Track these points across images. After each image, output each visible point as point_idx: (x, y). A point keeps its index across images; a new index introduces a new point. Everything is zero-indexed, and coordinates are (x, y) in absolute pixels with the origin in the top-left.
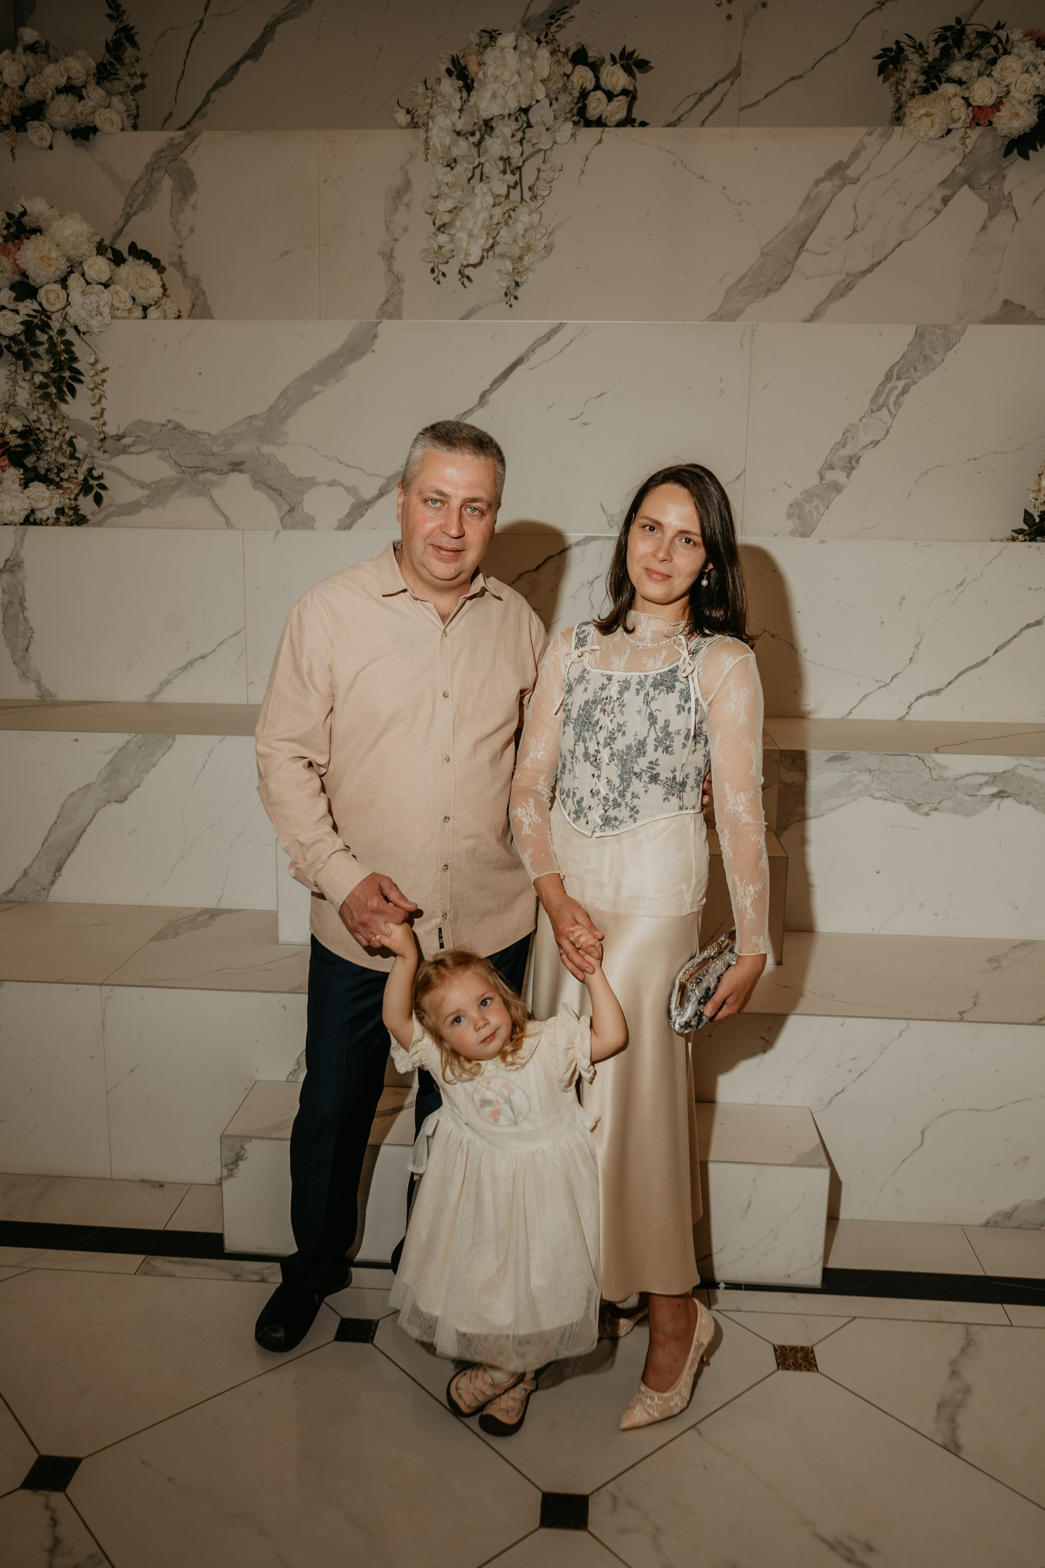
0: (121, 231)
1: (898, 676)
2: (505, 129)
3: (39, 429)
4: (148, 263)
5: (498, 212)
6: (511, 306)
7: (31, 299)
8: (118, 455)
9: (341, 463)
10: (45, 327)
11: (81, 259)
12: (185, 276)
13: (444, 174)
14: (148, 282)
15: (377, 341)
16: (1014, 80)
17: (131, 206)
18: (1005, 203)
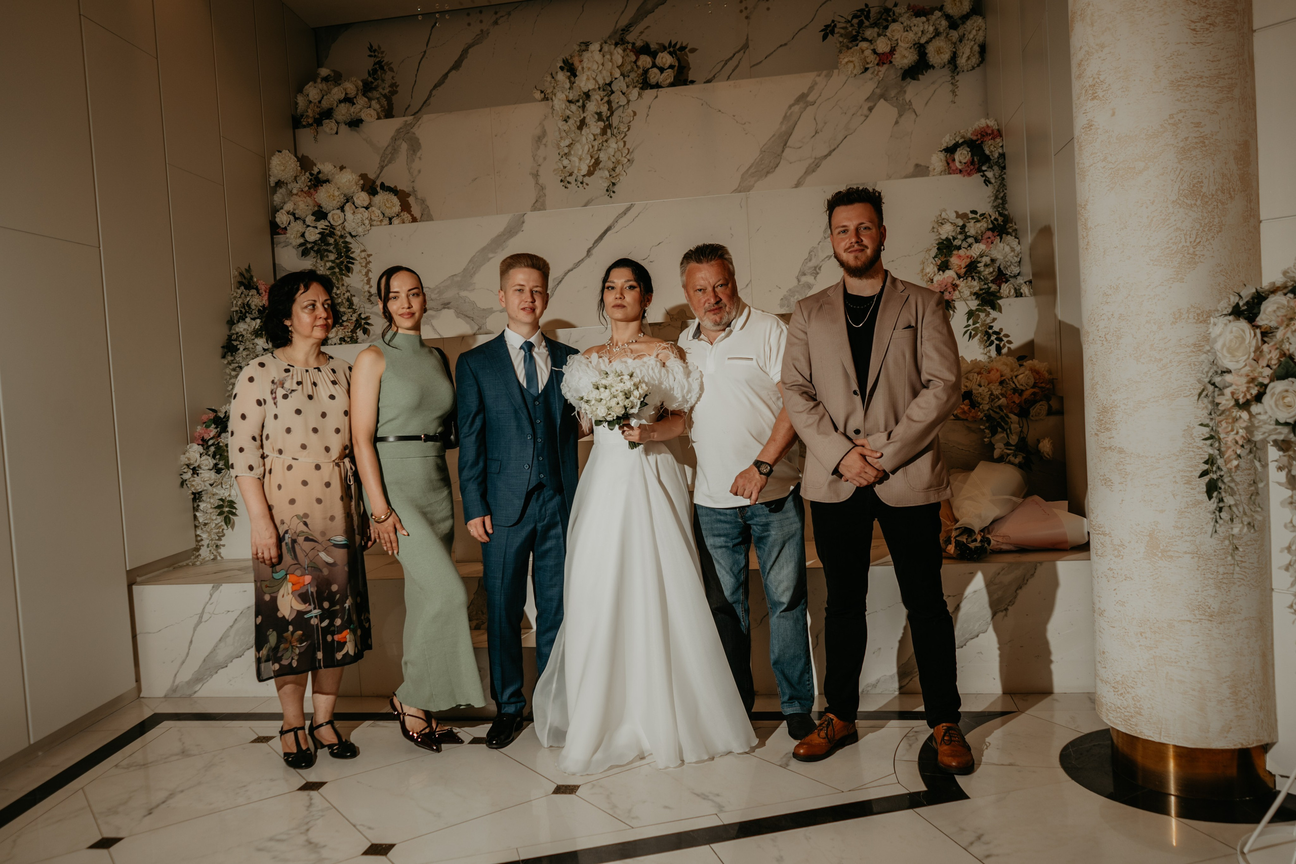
0: (378, 176)
4: (392, 193)
5: (596, 143)
6: (611, 197)
7: (324, 220)
10: (332, 234)
11: (352, 195)
12: (417, 199)
13: (563, 126)
14: (392, 204)
15: (524, 225)
16: (899, 36)
17: (384, 161)
18: (908, 107)
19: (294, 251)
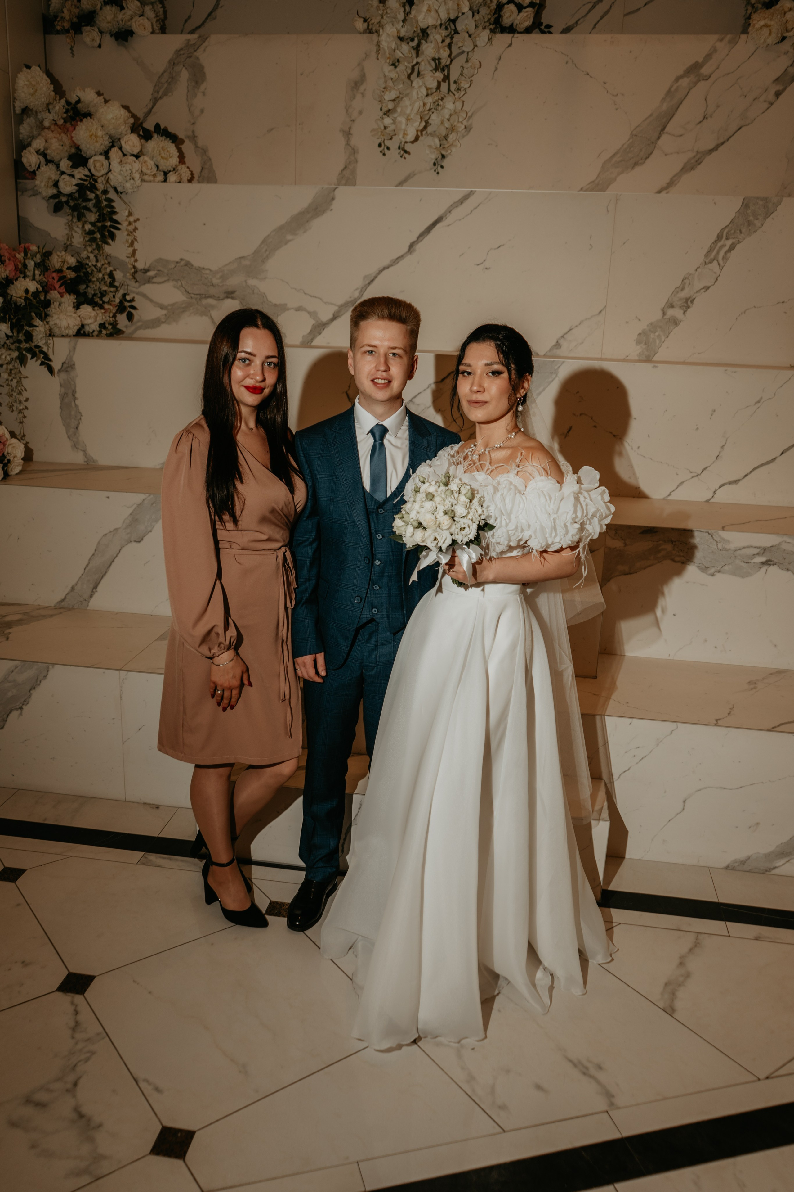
0: (149, 112)
1: (707, 469)
2: (437, 36)
3: (88, 264)
4: (169, 139)
5: (430, 100)
6: (438, 173)
7: (83, 167)
8: (144, 284)
9: (305, 294)
10: (93, 188)
11: (119, 137)
12: (197, 147)
13: (389, 72)
14: (168, 154)
15: (334, 202)
17: (158, 92)
19: (44, 204)
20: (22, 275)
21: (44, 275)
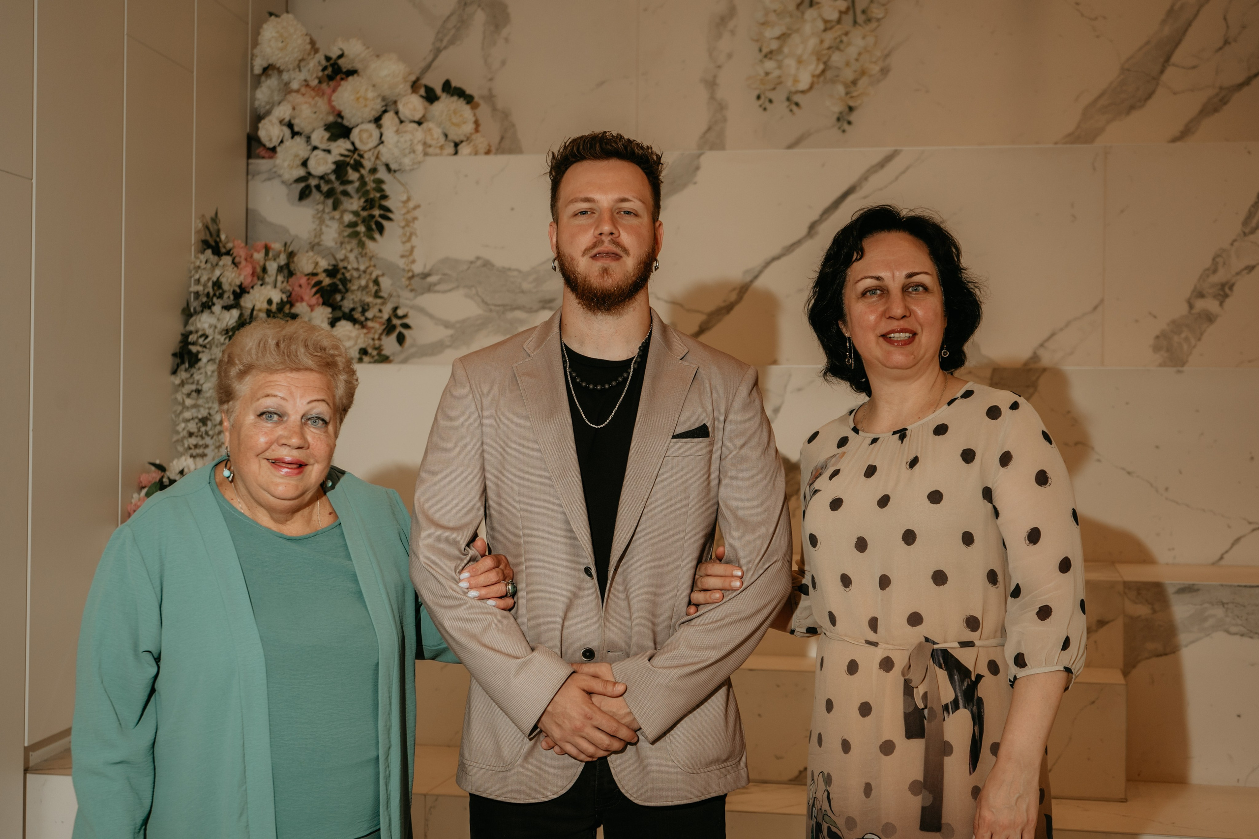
0: (428, 67)
3: (345, 268)
4: (462, 99)
5: (829, 37)
6: (844, 131)
7: (344, 139)
8: (422, 294)
10: (358, 166)
11: (394, 99)
12: (494, 109)
14: (461, 118)
15: (700, 173)
17: (441, 41)
19: (283, 190)
20: (260, 282)
21: (288, 282)
